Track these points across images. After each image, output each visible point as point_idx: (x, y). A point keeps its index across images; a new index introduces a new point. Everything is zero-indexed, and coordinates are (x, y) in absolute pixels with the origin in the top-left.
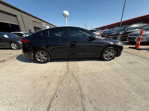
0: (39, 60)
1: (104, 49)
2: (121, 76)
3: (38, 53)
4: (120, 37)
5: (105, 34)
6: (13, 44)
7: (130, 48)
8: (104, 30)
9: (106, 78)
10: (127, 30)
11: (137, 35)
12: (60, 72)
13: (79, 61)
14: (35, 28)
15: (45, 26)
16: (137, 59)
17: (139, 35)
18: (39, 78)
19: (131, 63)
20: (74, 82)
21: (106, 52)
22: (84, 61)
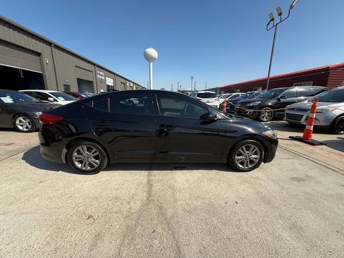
0: (80, 166)
1: (235, 144)
2: (280, 216)
3: (80, 148)
4: (269, 113)
5: (235, 102)
6: (21, 118)
7: (292, 138)
8: (234, 94)
9: (243, 222)
10: (281, 97)
11: (305, 110)
12: (129, 203)
13: (177, 168)
14: (80, 81)
15: (103, 78)
16: (311, 169)
17: (308, 110)
18: (74, 218)
19: (299, 180)
20: (165, 233)
21: (240, 150)
22: (190, 171)
